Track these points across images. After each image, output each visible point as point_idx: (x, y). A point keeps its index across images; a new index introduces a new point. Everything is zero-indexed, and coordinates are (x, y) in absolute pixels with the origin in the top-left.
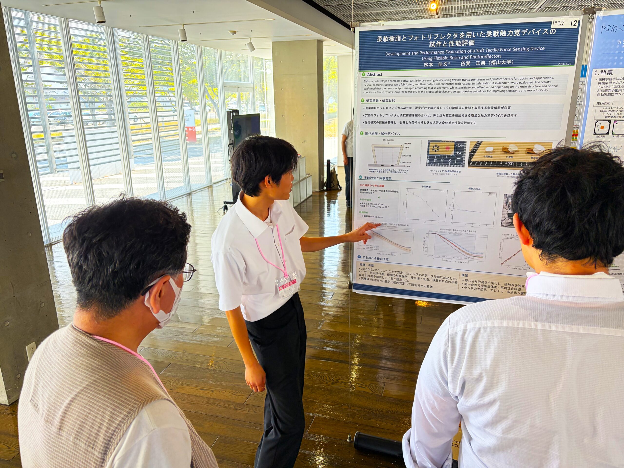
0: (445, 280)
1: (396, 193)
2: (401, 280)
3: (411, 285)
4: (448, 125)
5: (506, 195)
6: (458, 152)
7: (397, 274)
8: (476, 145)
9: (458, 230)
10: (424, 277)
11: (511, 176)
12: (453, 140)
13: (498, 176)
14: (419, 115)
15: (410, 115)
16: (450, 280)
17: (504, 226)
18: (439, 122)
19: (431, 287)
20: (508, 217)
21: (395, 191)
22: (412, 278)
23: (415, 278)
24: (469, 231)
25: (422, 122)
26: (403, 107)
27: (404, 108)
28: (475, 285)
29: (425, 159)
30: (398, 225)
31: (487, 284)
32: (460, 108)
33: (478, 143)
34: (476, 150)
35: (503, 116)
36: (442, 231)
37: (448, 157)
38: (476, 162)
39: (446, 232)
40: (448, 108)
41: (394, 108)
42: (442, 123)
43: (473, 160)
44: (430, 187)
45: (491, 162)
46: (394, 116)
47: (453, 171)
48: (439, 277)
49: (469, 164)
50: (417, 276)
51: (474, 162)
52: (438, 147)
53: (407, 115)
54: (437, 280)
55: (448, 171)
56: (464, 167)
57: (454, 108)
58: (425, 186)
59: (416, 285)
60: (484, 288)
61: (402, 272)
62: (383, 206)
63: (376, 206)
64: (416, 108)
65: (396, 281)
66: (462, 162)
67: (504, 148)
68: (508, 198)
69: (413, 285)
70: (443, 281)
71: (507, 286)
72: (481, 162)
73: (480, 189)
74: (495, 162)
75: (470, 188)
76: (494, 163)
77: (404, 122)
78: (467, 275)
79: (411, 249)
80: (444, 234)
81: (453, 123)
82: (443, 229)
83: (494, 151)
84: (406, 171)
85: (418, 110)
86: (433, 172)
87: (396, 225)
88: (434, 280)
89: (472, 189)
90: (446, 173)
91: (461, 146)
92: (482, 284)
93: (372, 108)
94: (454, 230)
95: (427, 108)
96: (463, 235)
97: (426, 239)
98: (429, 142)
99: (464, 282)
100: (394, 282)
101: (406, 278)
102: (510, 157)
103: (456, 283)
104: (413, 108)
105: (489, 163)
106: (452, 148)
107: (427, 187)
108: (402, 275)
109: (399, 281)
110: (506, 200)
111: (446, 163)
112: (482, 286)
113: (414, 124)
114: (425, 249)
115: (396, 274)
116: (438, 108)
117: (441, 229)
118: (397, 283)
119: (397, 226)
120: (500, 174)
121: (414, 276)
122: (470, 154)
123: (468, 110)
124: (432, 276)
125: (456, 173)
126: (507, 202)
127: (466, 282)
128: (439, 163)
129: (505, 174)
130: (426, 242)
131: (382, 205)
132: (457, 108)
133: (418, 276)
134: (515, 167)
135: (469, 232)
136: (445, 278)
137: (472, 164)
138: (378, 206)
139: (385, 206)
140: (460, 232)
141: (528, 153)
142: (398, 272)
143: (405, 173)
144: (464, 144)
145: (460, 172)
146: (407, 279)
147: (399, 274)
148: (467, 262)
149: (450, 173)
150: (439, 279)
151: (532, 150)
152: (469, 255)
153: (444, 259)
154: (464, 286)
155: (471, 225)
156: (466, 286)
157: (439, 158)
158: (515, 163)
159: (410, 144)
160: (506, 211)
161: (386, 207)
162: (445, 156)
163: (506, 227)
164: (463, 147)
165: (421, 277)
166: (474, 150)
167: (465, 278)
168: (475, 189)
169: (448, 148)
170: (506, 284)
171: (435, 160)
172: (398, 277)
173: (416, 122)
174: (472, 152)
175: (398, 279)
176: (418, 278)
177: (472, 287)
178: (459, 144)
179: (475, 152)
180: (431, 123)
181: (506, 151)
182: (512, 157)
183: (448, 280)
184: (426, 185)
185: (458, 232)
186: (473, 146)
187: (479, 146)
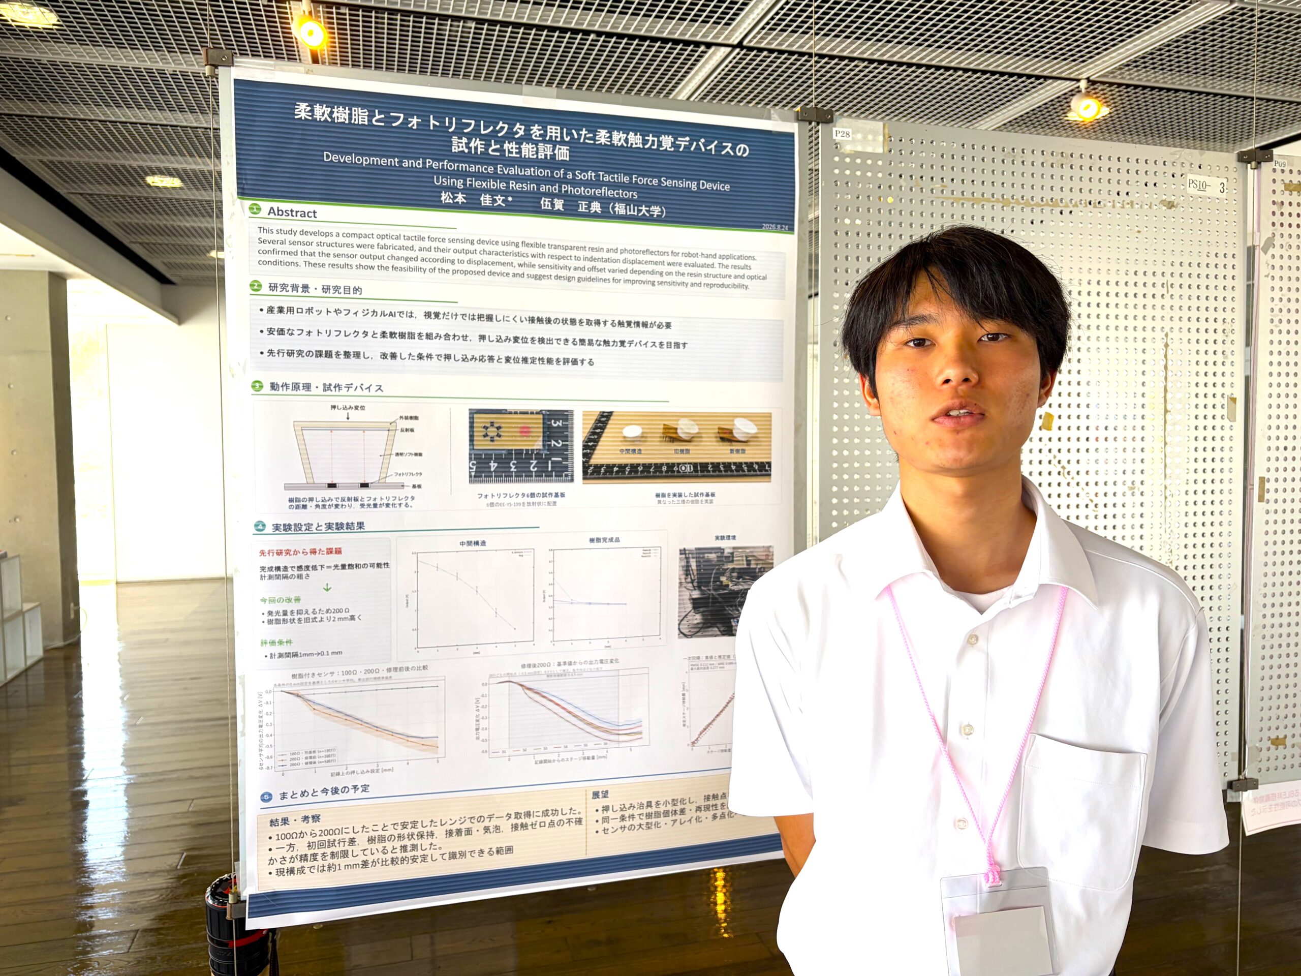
0: (548, 820)
1: (383, 570)
2: (414, 847)
3: (446, 857)
4: (522, 366)
5: (683, 552)
6: (553, 442)
7: (399, 830)
8: (598, 421)
9: (570, 664)
10: (486, 823)
11: (690, 499)
12: (539, 408)
13: (659, 502)
14: (438, 336)
15: (411, 336)
16: (560, 817)
17: (686, 636)
18: (496, 358)
19: (510, 849)
20: (694, 608)
21: (379, 565)
22: (449, 833)
23: (459, 832)
24: (601, 661)
25: (448, 357)
26: (387, 312)
27: (391, 314)
28: (632, 817)
29: (463, 464)
30: (396, 669)
31: (662, 809)
32: (549, 321)
33: (603, 416)
34: (600, 435)
35: (657, 344)
36: (527, 670)
37: (529, 454)
38: (602, 466)
39: (538, 674)
40: (518, 319)
41: (360, 314)
42: (503, 360)
43: (594, 461)
44: (484, 543)
45: (638, 465)
46: (361, 335)
47: (544, 495)
48: (528, 814)
49: (585, 472)
50: (463, 827)
51: (598, 467)
52: (499, 428)
53: (402, 335)
54: (524, 826)
55: (532, 495)
56: (572, 480)
57: (532, 320)
58: (469, 543)
59: (463, 854)
60: (653, 820)
61: (414, 823)
62: (343, 615)
63: (319, 616)
64: (428, 315)
65: (400, 855)
66: (566, 467)
67: (667, 428)
68: (687, 558)
69: (453, 856)
70: (542, 825)
71: (712, 802)
72: (614, 465)
73: (617, 540)
74: (650, 465)
75: (592, 540)
76: (647, 467)
77: (393, 356)
78: (606, 794)
79: (440, 742)
80: (532, 678)
81: (533, 362)
82: (529, 666)
83: (643, 438)
84: (409, 501)
85: (433, 321)
86: (490, 500)
87: (389, 670)
88: (515, 827)
89: (598, 540)
90: (526, 500)
91: (560, 423)
92: (649, 810)
93: (291, 310)
94: (559, 664)
95: (459, 317)
96: (585, 675)
97: (483, 701)
98: (473, 413)
99: (600, 815)
100: (393, 860)
101: (430, 840)
102: (682, 451)
103: (579, 821)
104: (419, 313)
105: (634, 467)
106: (538, 430)
107: (477, 543)
108: (415, 831)
109: (409, 854)
110: (684, 563)
111: (523, 474)
112: (649, 815)
113: (425, 362)
114: (483, 735)
115: (396, 833)
116: (490, 318)
117: (523, 666)
118: (403, 859)
119: (392, 674)
120: (664, 495)
121: (454, 828)
122: (585, 447)
123: (568, 327)
124: (509, 816)
125: (553, 499)
126: (687, 570)
127: (605, 814)
128: (503, 474)
129: (675, 495)
130: (483, 712)
131: (340, 611)
132: (540, 320)
133: (467, 825)
134: (697, 477)
135: (600, 665)
136: (546, 813)
137: (593, 472)
138: (325, 616)
139: (348, 615)
140: (578, 666)
141: (723, 439)
142: (404, 825)
143: (407, 505)
144: (567, 420)
145: (563, 495)
146: (434, 841)
147: (406, 832)
148: (602, 753)
149: (536, 500)
150: (528, 821)
151: (731, 432)
152: (606, 731)
153: (539, 758)
154: (600, 827)
155: (605, 643)
156: (606, 825)
157: (503, 459)
158: (695, 465)
159: (416, 418)
160: (686, 595)
161: (352, 618)
162: (519, 452)
163: (691, 636)
164: (566, 428)
165: (477, 827)
166: (593, 433)
167: (601, 802)
168: (605, 539)
169: (525, 431)
170: (707, 798)
171: (493, 465)
172: (406, 842)
173: (429, 356)
174: (590, 440)
175: (404, 848)
176: (469, 832)
177: (622, 824)
178: (556, 420)
179: (596, 441)
180: (473, 358)
181: (671, 436)
182: (688, 450)
183: (556, 819)
184: (474, 540)
185: (570, 669)
186: (591, 423)
187: (605, 423)
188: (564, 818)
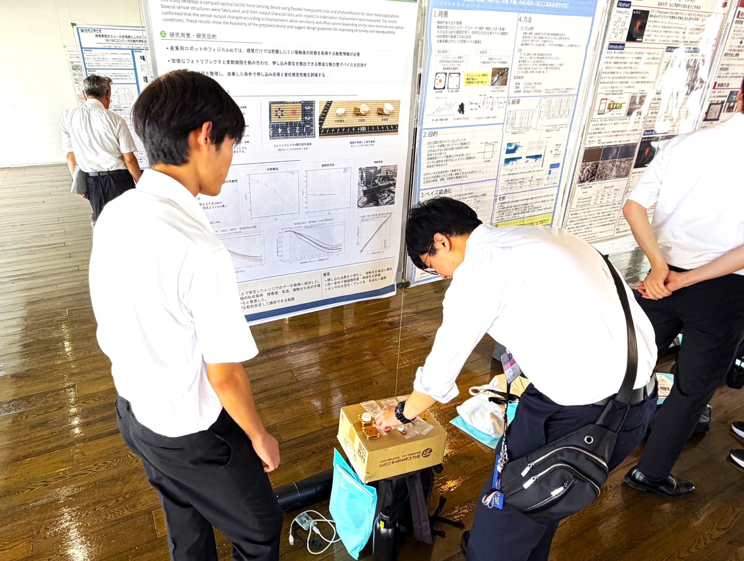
0: (307, 286)
1: (235, 183)
2: (255, 301)
3: (269, 304)
4: (292, 77)
5: (360, 169)
6: (306, 118)
7: (249, 294)
8: (326, 106)
9: (314, 222)
10: (283, 289)
11: (364, 144)
12: (300, 100)
13: (352, 146)
14: (254, 62)
15: (241, 62)
17: (360, 207)
18: (281, 74)
19: (293, 299)
20: (364, 195)
21: (233, 181)
22: (269, 294)
23: (272, 293)
24: (326, 220)
25: (259, 74)
26: (229, 49)
27: (231, 50)
28: (339, 282)
29: (267, 131)
30: (243, 228)
31: (350, 278)
32: (304, 53)
33: (328, 103)
34: (326, 113)
35: (353, 65)
36: (297, 226)
37: (296, 124)
38: (327, 129)
39: (301, 227)
40: (290, 52)
41: (216, 50)
42: (284, 75)
43: (323, 127)
44: (277, 169)
45: (343, 128)
46: (218, 63)
47: (302, 144)
48: (299, 284)
49: (320, 132)
50: (274, 291)
51: (325, 130)
52: (282, 111)
53: (237, 62)
54: (298, 289)
55: (297, 145)
56: (315, 137)
57: (297, 52)
58: (271, 169)
59: (275, 302)
60: (347, 283)
61: (255, 291)
62: (220, 205)
63: (209, 206)
64: (248, 50)
65: (250, 304)
66: (312, 130)
67: (356, 109)
68: (362, 172)
69: (271, 303)
70: (305, 288)
71: (369, 275)
72: (332, 129)
73: (333, 165)
74: (348, 128)
75: (323, 166)
76: (346, 129)
77: (234, 74)
78: (328, 274)
79: (263, 258)
80: (298, 229)
81: (297, 76)
82: (298, 224)
83: (345, 114)
84: (244, 150)
85: (251, 54)
86: (279, 148)
87: (240, 229)
88: (295, 290)
89: (325, 165)
90: (295, 147)
91: (309, 108)
92: (345, 279)
93: (182, 48)
94: (310, 222)
95: (263, 51)
96: (321, 226)
97: (280, 240)
98: (271, 103)
99: (327, 283)
100: (248, 307)
101: (261, 298)
102: (362, 120)
103: (319, 286)
104: (244, 50)
105: (341, 129)
106: (300, 112)
107: (274, 169)
108: (255, 294)
109: (254, 304)
110: (360, 175)
111: (293, 134)
112: (345, 281)
113: (248, 77)
114: (280, 254)
115: (247, 296)
116: (277, 52)
117: (295, 224)
118: (252, 306)
119: (242, 230)
120: (353, 143)
121: (270, 292)
122: (320, 120)
123: (313, 56)
124: (292, 285)
125: (306, 146)
126: (362, 178)
127: (329, 282)
128: (285, 135)
129: (358, 142)
130: (279, 245)
132: (300, 52)
134: (367, 133)
135: (326, 222)
136: (306, 283)
137: (325, 132)
138: (212, 206)
140: (317, 223)
141: (379, 114)
142: (250, 292)
144: (312, 106)
145: (310, 144)
146: (263, 298)
147: (251, 295)
148: (327, 257)
149: (299, 147)
150: (300, 287)
151: (382, 110)
152: (328, 249)
153: (302, 261)
154: (327, 287)
155: (328, 212)
156: (329, 286)
157: (284, 127)
158: (367, 127)
159: (246, 107)
160: (361, 189)
161: (223, 206)
162: (291, 123)
163: (362, 207)
164: (311, 110)
165: (279, 291)
166: (324, 112)
167: (327, 277)
168: (328, 165)
169: (294, 112)
170: (367, 273)
171: (280, 130)
172: (252, 299)
173: (250, 74)
174: (322, 116)
175: (251, 301)
176: (276, 293)
177: (336, 285)
178: (308, 106)
179: (325, 116)
180: (270, 74)
181: (357, 113)
182: (364, 120)
183: (310, 285)
184: (273, 167)
185: (314, 224)
186: (323, 107)
187: (329, 107)
188: (313, 285)
